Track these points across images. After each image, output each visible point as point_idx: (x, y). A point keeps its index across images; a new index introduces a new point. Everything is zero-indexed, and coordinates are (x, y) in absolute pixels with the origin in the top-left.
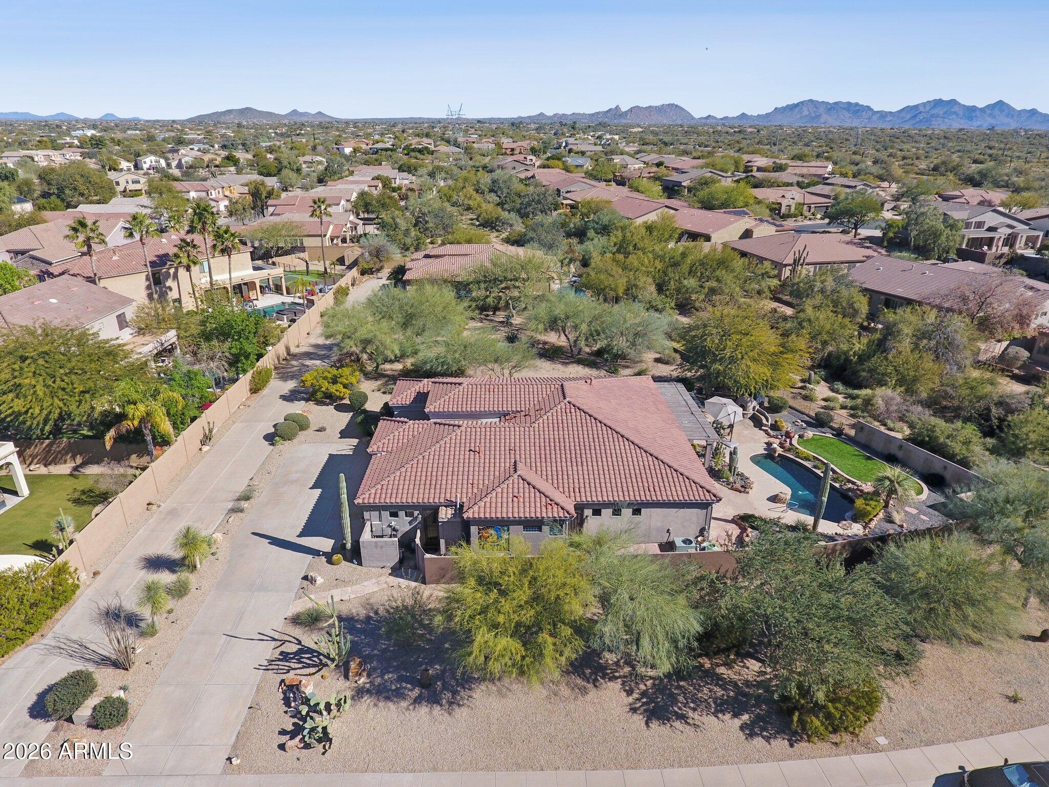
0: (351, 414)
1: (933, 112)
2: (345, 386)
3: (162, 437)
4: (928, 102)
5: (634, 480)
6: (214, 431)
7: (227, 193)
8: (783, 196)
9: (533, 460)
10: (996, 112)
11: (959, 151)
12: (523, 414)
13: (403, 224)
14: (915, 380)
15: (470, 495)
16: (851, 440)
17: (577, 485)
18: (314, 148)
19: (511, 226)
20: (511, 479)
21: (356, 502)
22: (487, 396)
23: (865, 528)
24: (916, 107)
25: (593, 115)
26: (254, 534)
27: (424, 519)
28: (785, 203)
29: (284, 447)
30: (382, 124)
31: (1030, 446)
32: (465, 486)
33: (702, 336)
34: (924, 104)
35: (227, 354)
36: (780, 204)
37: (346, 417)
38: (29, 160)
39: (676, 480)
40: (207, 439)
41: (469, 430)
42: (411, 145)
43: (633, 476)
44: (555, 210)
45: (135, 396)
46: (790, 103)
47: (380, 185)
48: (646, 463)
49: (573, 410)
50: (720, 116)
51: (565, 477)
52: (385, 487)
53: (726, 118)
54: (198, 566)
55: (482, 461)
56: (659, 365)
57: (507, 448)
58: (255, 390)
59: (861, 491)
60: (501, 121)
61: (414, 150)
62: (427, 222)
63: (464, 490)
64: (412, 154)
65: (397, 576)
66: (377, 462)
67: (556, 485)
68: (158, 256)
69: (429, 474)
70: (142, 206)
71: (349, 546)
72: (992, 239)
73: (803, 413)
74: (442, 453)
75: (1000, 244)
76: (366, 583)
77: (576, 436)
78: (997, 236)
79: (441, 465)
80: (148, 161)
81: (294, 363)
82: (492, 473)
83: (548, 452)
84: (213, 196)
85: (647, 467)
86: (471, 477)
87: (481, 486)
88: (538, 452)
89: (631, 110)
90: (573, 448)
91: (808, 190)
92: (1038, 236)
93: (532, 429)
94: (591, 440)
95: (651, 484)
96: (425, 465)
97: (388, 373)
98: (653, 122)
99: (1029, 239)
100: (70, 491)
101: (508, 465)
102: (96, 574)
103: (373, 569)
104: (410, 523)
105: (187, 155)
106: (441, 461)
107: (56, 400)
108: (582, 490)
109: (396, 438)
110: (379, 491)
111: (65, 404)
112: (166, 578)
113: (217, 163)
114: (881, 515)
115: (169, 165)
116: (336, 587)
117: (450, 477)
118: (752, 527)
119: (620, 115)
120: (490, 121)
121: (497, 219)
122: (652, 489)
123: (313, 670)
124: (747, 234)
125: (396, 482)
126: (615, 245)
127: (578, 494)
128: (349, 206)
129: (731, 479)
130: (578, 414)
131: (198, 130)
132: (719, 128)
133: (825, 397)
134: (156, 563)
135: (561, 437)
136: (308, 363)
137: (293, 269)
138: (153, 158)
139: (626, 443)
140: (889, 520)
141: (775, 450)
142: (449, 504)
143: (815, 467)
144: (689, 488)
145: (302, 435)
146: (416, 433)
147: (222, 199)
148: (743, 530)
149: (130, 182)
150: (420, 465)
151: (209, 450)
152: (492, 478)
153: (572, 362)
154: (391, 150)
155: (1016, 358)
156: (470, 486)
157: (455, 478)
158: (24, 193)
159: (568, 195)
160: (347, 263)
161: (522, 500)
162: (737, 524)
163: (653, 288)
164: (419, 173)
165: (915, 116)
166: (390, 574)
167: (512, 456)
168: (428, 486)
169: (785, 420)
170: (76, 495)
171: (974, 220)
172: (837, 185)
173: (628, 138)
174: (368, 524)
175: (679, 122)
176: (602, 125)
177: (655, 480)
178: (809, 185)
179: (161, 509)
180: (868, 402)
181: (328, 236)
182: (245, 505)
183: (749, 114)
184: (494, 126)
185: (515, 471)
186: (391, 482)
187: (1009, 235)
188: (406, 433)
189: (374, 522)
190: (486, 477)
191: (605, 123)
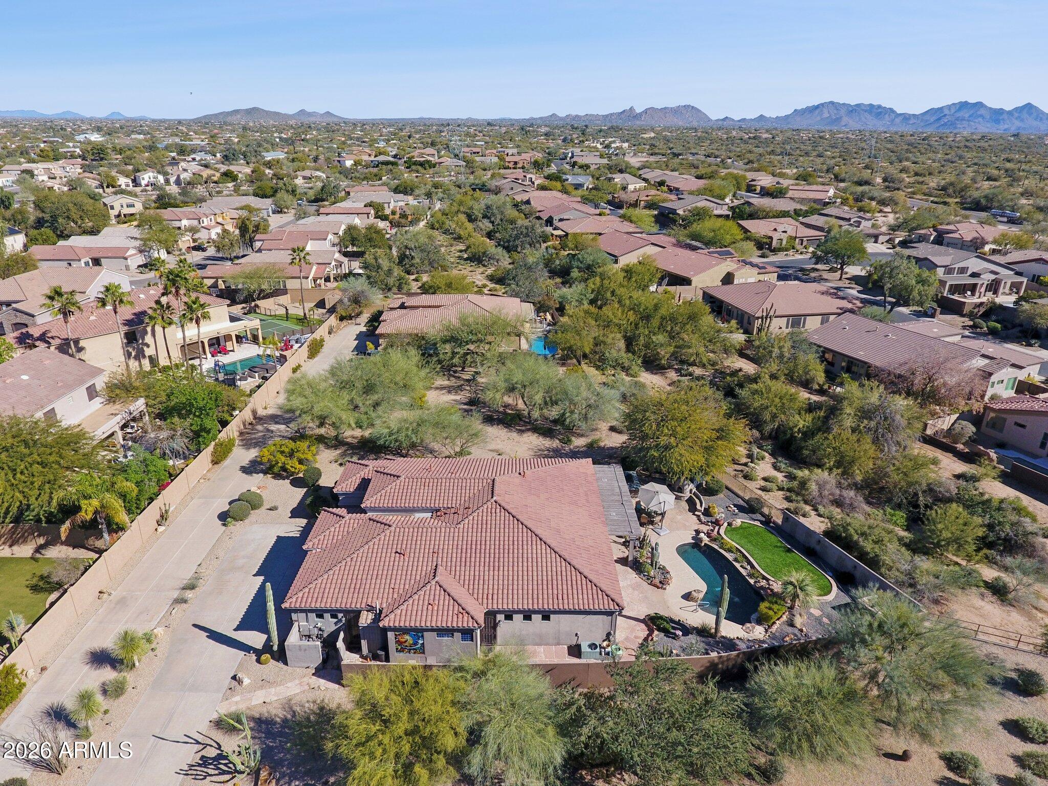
0: (305, 490)
1: (959, 114)
2: (301, 462)
3: (117, 524)
4: (954, 104)
5: (545, 587)
6: (171, 509)
7: (220, 220)
8: (775, 230)
9: (453, 564)
10: (1025, 115)
11: (975, 164)
12: (453, 511)
13: (385, 264)
14: (852, 462)
15: (390, 600)
16: (778, 530)
17: (491, 592)
18: (316, 159)
19: (498, 261)
20: (429, 585)
21: (283, 606)
22: (422, 491)
23: (766, 631)
24: (941, 109)
25: (607, 116)
26: (195, 626)
27: (348, 621)
28: (776, 236)
29: (236, 528)
30: (390, 126)
31: (943, 543)
32: (387, 590)
33: (642, 421)
34: (949, 107)
35: (188, 431)
36: (771, 238)
37: (300, 493)
38: (27, 177)
39: (584, 587)
40: (163, 518)
41: (398, 530)
42: (413, 157)
43: (545, 582)
44: (544, 242)
45: (89, 491)
46: (810, 105)
47: (372, 212)
48: (559, 569)
49: (498, 510)
50: (737, 118)
51: (481, 582)
52: (312, 591)
53: (744, 120)
54: (137, 664)
55: (406, 564)
56: (613, 434)
57: (431, 551)
58: (215, 462)
59: (772, 590)
60: (512, 123)
61: (415, 163)
62: (413, 258)
63: (386, 595)
64: (414, 167)
65: (319, 677)
66: (310, 560)
67: (471, 591)
68: (135, 314)
69: (355, 577)
70: (132, 238)
71: (275, 648)
72: (975, 285)
73: (738, 496)
74: (370, 555)
75: (983, 290)
76: (289, 685)
77: (497, 538)
78: (980, 282)
79: (367, 568)
80: (147, 177)
81: (260, 427)
82: (413, 577)
83: (469, 555)
84: (205, 224)
85: (559, 573)
86: (393, 581)
87: (401, 592)
88: (459, 555)
89: (646, 111)
90: (492, 551)
91: (805, 220)
92: (1022, 283)
93: (457, 530)
94: (511, 543)
95: (560, 592)
96: (352, 568)
97: (349, 440)
98: (668, 124)
99: (1013, 285)
100: (29, 576)
101: (429, 568)
102: (43, 669)
103: (298, 670)
104: (336, 624)
105: (188, 169)
106: (368, 564)
107: (17, 494)
108: (495, 597)
109: (332, 534)
110: (306, 595)
111: (24, 497)
112: (108, 674)
113: (215, 179)
114: (784, 618)
115: (167, 181)
116: (262, 687)
117: (374, 581)
118: (659, 630)
119: (635, 117)
120: (501, 123)
121: (484, 253)
122: (560, 597)
123: (227, 777)
124: (728, 279)
125: (323, 586)
126: (593, 291)
127: (490, 601)
128: (337, 241)
129: (652, 573)
130: (503, 514)
131: (204, 133)
132: (734, 133)
133: (766, 475)
134: (100, 658)
135: (483, 539)
136: (274, 427)
137: (273, 313)
138: (151, 174)
139: (544, 546)
140: (791, 624)
141: (701, 540)
142: (371, 609)
143: (736, 560)
144: (595, 596)
145: (254, 515)
146: (351, 529)
147: (214, 227)
148: (651, 632)
149: (125, 206)
150: (347, 568)
151: (165, 530)
152: (412, 582)
153: (528, 430)
154: (392, 164)
155: (960, 435)
156: (391, 590)
157: (378, 581)
158: (16, 223)
159: (559, 224)
160: (327, 307)
161: (436, 608)
162: (647, 625)
163: (622, 344)
164: (417, 192)
165: (939, 119)
166: (313, 674)
167: (435, 559)
168: (352, 590)
169: (719, 506)
170: (35, 581)
171: (957, 266)
172: (831, 216)
173: (637, 145)
174: (296, 624)
175: (695, 124)
176: (614, 129)
177: (565, 587)
178: (806, 214)
179: (111, 598)
180: (803, 484)
181: (311, 277)
182: (189, 594)
183: (768, 116)
184: (504, 130)
185: (434, 576)
186: (318, 586)
187: (993, 281)
188: (342, 529)
189: (301, 623)
190: (408, 582)
191: (617, 127)
